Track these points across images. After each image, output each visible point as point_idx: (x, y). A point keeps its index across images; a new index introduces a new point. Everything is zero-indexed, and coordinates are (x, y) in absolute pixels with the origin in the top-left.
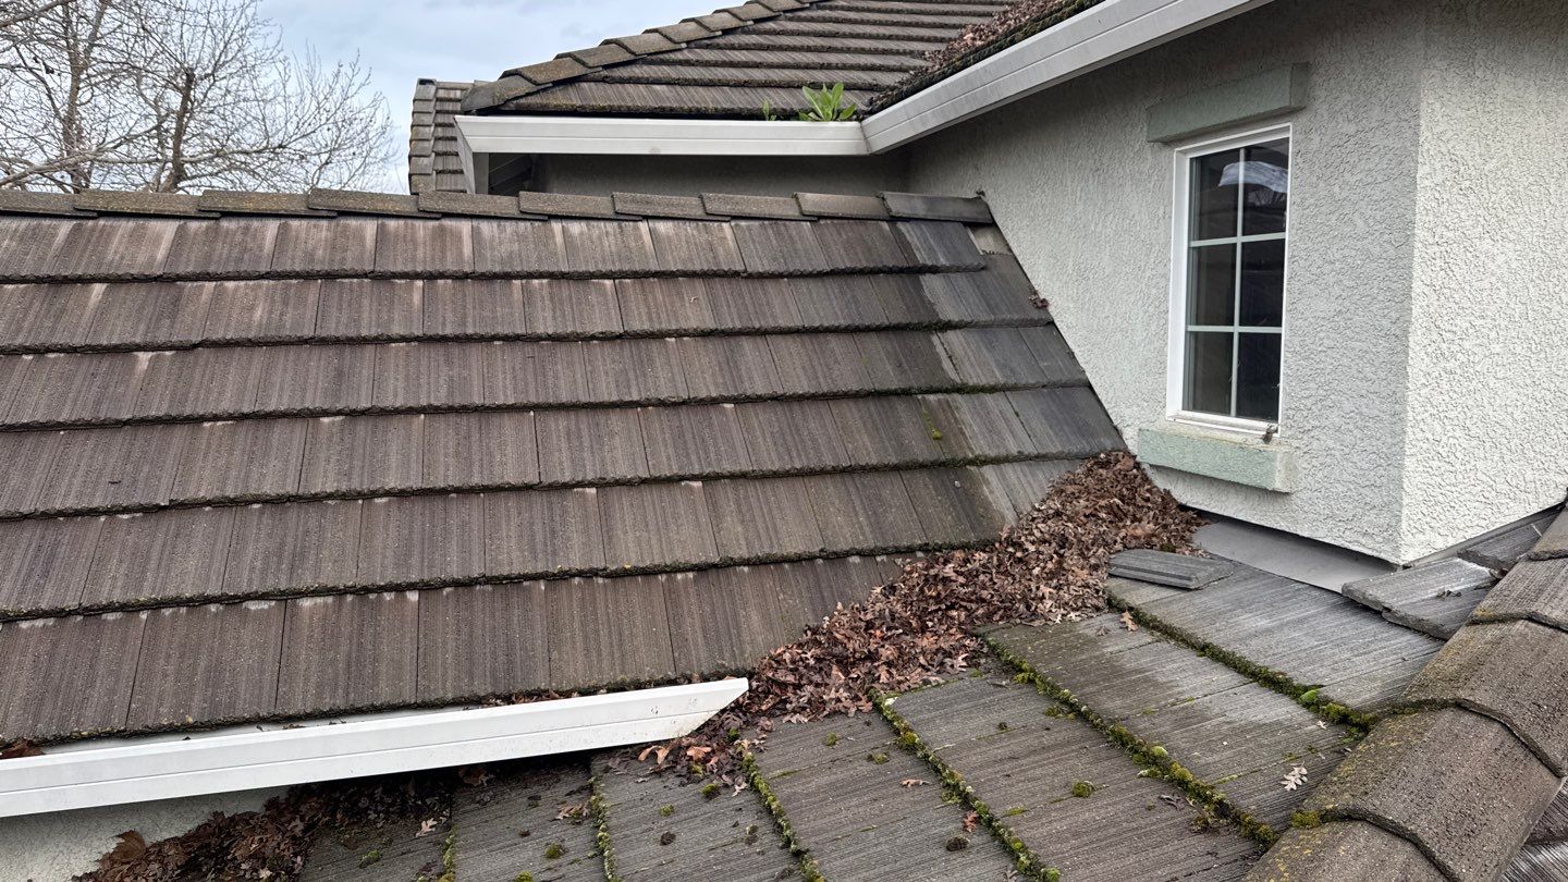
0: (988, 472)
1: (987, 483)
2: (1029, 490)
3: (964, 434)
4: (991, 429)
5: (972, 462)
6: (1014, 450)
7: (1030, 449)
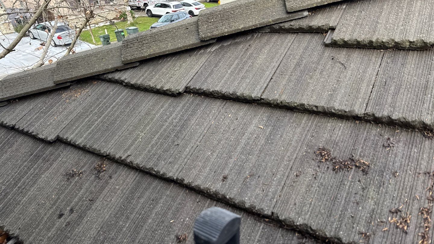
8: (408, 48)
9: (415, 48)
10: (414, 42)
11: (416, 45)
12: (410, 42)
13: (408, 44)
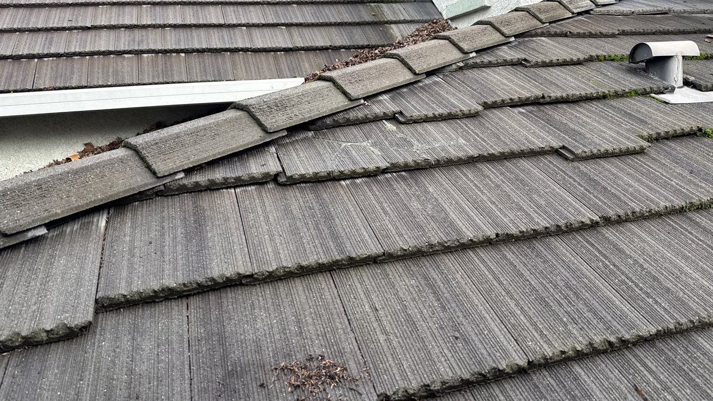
0: (393, 26)
1: (392, 29)
2: (408, 31)
3: (384, 14)
4: (394, 13)
5: (387, 22)
6: (402, 19)
7: (408, 18)
8: (47, 340)
9: (58, 338)
10: (52, 330)
11: (57, 334)
12: (47, 332)
13: (44, 334)
